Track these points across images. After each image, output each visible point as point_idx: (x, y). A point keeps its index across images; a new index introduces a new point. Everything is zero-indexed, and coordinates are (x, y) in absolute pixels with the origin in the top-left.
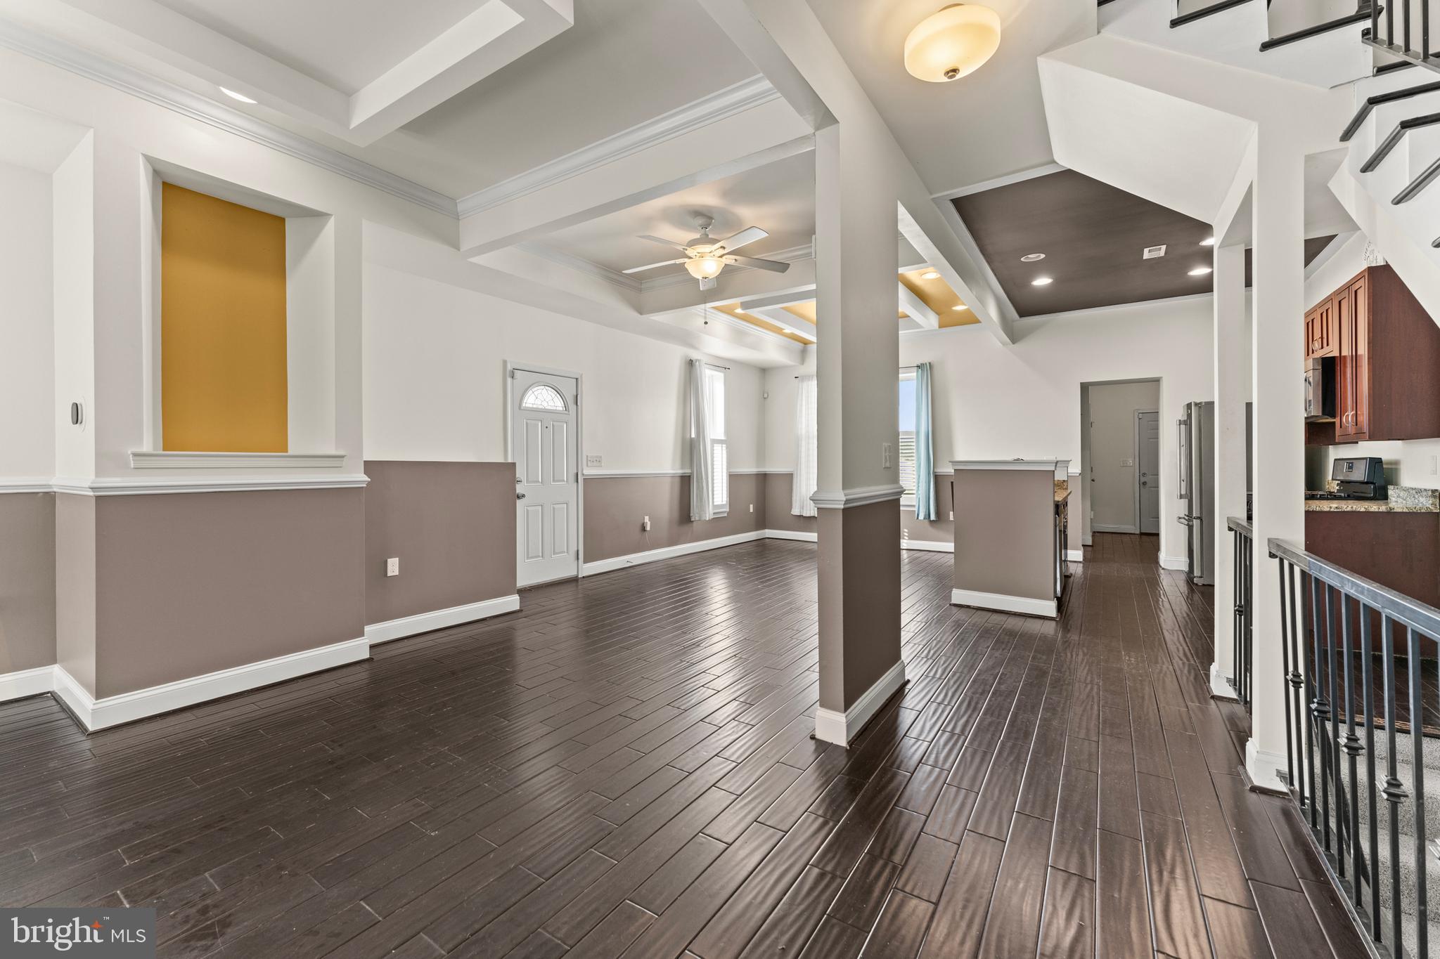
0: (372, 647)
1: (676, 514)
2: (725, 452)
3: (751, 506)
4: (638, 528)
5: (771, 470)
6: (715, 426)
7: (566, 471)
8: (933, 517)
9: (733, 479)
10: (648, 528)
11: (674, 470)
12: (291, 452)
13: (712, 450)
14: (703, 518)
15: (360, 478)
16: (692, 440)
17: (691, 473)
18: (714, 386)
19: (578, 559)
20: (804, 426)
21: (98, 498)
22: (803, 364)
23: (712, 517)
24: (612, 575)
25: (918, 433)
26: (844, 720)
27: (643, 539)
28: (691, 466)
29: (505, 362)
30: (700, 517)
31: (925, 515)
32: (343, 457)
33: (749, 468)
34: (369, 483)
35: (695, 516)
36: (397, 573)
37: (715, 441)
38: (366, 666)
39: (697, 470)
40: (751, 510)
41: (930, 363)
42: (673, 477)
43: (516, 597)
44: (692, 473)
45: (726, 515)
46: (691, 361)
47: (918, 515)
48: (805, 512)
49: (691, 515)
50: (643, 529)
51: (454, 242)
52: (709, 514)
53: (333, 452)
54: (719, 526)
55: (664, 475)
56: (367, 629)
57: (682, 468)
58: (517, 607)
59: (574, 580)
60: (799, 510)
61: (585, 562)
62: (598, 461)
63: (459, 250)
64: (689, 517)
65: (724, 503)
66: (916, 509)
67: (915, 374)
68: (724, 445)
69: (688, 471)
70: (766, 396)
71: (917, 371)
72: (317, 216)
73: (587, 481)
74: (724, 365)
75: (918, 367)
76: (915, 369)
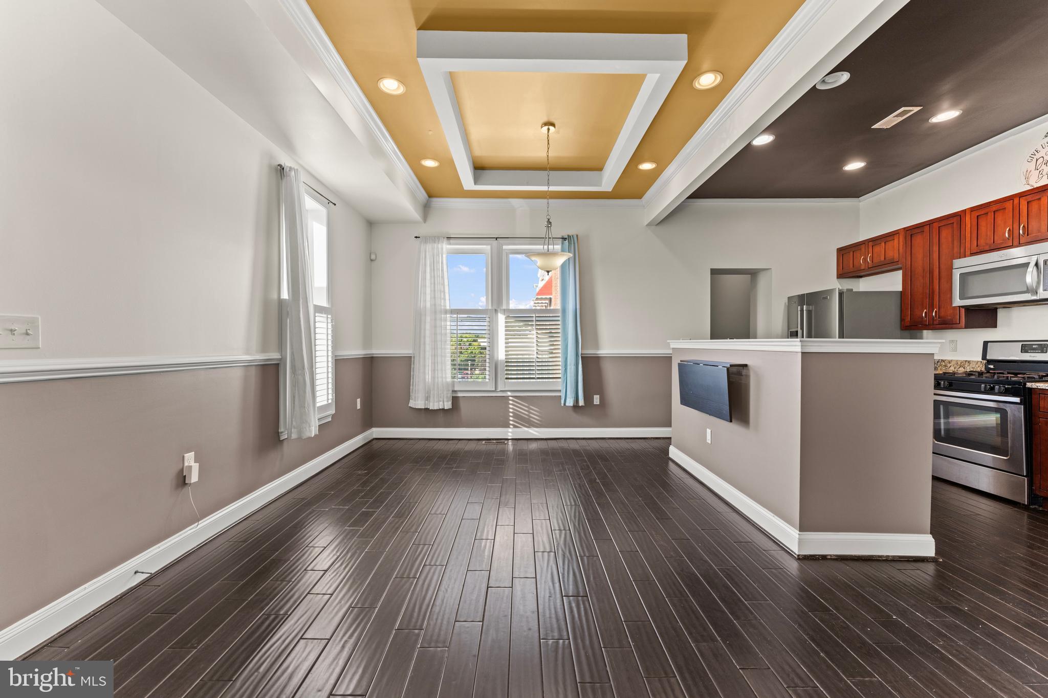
1: (252, 435)
3: (359, 400)
5: (381, 352)
9: (339, 363)
10: (194, 478)
11: (247, 353)
13: (313, 323)
14: (302, 433)
16: (281, 302)
17: (280, 360)
20: (428, 298)
22: (425, 223)
23: (313, 428)
25: (564, 311)
28: (281, 347)
30: (300, 432)
31: (573, 401)
33: (356, 351)
37: (319, 309)
39: (292, 354)
40: (358, 406)
41: (577, 236)
42: (247, 366)
44: (283, 360)
45: (330, 419)
46: (280, 168)
47: (565, 401)
48: (431, 404)
49: (281, 429)
50: (182, 480)
52: (310, 426)
55: (227, 364)
57: (264, 349)
60: (423, 402)
64: (278, 434)
65: (330, 401)
66: (562, 394)
67: (560, 246)
69: (275, 355)
70: (374, 257)
71: (563, 244)
75: (564, 239)
76: (560, 241)
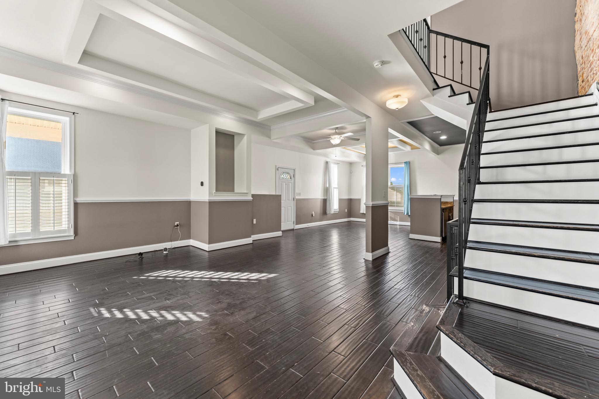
0: (253, 241)
1: (322, 212)
2: (337, 191)
3: (346, 210)
4: (311, 215)
5: (353, 197)
6: (335, 182)
7: (291, 198)
8: (409, 214)
9: (340, 200)
10: (314, 215)
11: (321, 197)
12: (235, 192)
13: (334, 191)
14: (331, 213)
15: (250, 198)
16: (327, 187)
18: (334, 170)
19: (294, 224)
21: (209, 202)
22: (364, 161)
23: (333, 213)
24: (303, 229)
25: (405, 185)
26: (371, 254)
27: (312, 219)
28: (327, 196)
29: (276, 166)
30: (330, 212)
31: (407, 213)
32: (248, 193)
33: (346, 197)
34: (253, 200)
35: (328, 212)
36: (255, 223)
37: (335, 188)
38: (251, 245)
39: (329, 197)
40: (346, 211)
42: (321, 199)
43: (281, 232)
44: (327, 198)
45: (338, 212)
46: (327, 162)
47: (404, 213)
50: (312, 215)
51: (270, 137)
52: (332, 212)
53: (246, 192)
54: (335, 216)
55: (318, 199)
56: (252, 236)
57: (324, 196)
58: (281, 235)
59: (293, 230)
60: (362, 211)
61: (296, 225)
62: (300, 194)
63: (270, 139)
64: (326, 213)
65: (337, 208)
66: (404, 211)
67: (404, 165)
68: (337, 189)
69: (326, 198)
70: (351, 172)
71: (405, 164)
72: (241, 135)
73: (297, 200)
74: (338, 163)
75: (405, 163)
76: (404, 163)
